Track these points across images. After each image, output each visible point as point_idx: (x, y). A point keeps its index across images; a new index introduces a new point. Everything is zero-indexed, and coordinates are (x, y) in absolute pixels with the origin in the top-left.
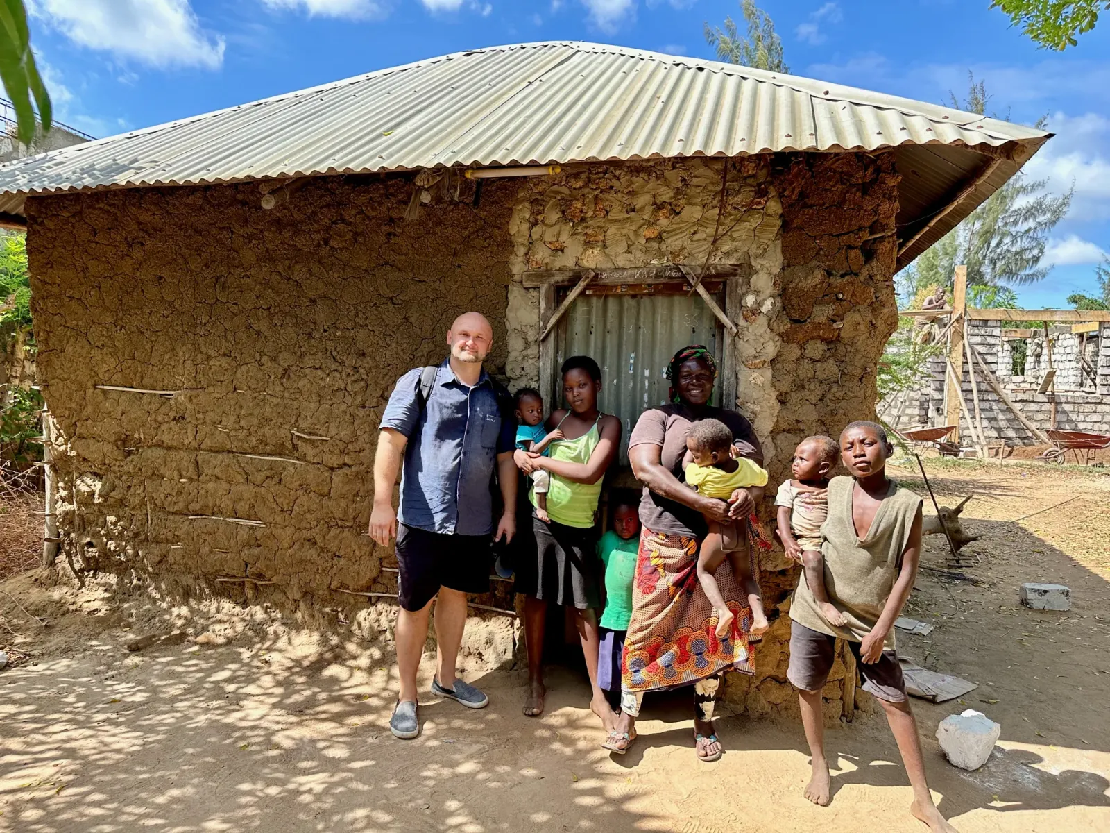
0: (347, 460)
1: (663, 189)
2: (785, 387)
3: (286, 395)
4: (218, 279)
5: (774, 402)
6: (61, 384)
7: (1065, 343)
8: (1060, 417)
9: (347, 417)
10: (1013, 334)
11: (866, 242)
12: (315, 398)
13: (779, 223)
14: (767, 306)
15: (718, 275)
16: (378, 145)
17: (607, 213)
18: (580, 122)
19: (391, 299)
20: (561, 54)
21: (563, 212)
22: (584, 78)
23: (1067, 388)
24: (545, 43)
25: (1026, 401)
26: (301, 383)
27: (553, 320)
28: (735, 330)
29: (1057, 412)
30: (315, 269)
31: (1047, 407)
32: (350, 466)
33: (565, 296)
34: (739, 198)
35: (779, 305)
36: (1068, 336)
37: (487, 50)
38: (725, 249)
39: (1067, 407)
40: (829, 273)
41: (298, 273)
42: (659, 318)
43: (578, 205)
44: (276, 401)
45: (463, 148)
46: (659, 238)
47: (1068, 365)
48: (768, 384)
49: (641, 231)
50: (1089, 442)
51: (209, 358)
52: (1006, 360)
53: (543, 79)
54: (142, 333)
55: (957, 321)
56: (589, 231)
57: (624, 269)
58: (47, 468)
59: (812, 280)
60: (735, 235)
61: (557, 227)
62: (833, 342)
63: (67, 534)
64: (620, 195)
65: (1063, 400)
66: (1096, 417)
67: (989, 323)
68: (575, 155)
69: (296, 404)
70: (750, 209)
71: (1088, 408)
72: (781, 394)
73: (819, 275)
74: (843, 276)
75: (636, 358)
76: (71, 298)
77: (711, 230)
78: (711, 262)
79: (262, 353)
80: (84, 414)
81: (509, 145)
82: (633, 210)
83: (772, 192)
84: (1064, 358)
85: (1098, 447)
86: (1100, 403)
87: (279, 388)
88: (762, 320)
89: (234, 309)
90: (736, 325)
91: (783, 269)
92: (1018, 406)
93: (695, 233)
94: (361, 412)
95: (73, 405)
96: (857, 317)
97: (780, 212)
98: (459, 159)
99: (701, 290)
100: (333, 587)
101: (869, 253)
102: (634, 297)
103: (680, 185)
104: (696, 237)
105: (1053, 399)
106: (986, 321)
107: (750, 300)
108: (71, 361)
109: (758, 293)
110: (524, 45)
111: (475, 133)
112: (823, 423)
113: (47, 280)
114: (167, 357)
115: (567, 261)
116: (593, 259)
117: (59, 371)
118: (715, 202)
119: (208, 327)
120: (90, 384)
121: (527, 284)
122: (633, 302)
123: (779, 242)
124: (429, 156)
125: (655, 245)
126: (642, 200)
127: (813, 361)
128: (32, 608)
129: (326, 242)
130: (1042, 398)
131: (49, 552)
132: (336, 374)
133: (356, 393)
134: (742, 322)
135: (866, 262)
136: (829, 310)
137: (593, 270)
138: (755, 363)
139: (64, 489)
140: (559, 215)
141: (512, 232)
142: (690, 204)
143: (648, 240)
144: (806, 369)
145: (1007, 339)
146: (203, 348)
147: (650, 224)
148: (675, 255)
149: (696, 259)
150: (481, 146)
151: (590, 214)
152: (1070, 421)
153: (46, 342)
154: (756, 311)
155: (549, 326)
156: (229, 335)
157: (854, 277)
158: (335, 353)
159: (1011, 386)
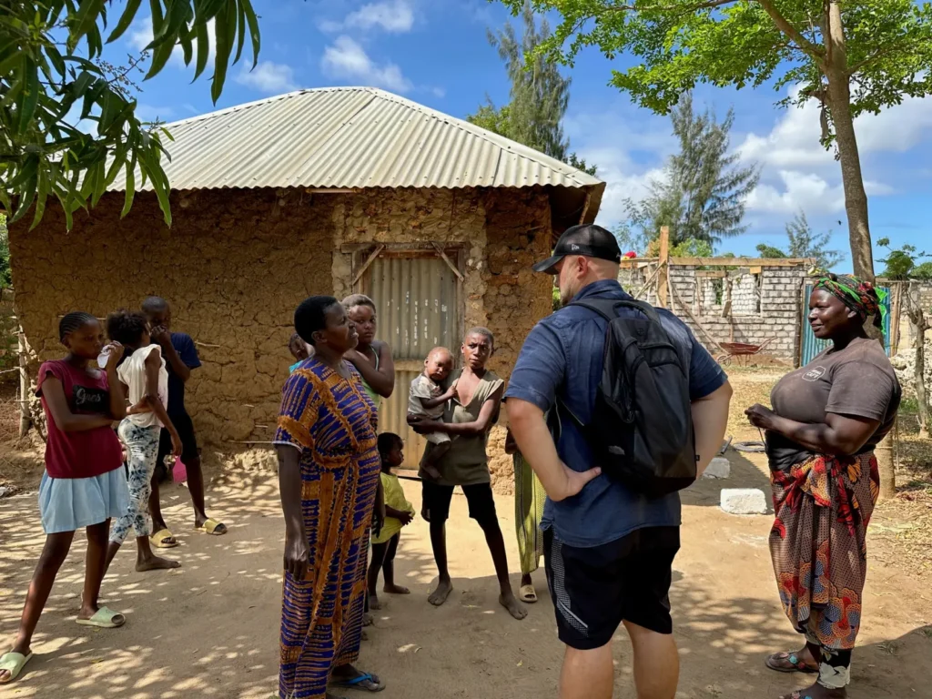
0: (233, 359)
1: (421, 199)
2: (490, 311)
3: (191, 319)
4: (144, 246)
5: (485, 318)
6: (33, 315)
7: (747, 281)
8: (737, 334)
9: (232, 332)
10: (712, 275)
11: (529, 232)
12: (210, 321)
13: (485, 220)
14: (479, 265)
15: (453, 248)
16: (252, 169)
17: (390, 211)
18: (373, 159)
19: (260, 259)
20: (366, 97)
21: (364, 210)
22: (378, 123)
23: (748, 313)
24: (355, 88)
25: (714, 323)
26: (200, 312)
27: (360, 273)
28: (462, 279)
29: (734, 330)
30: (211, 241)
31: (727, 327)
32: (233, 363)
33: (367, 258)
34: (462, 206)
35: (486, 265)
36: (748, 276)
37: (315, 90)
38: (456, 233)
39: (741, 327)
40: (510, 248)
41: (200, 243)
42: (422, 272)
43: (373, 206)
44: (183, 323)
45: (304, 174)
46: (420, 227)
47: (748, 297)
48: (481, 309)
49: (409, 222)
50: (744, 349)
51: (138, 296)
52: (710, 294)
53: (352, 121)
54: (91, 281)
55: (663, 266)
56: (380, 221)
57: (400, 243)
58: (22, 371)
59: (502, 252)
60: (461, 226)
61: (360, 219)
62: (514, 286)
63: (37, 414)
64: (396, 202)
65: (738, 322)
66: (760, 334)
67: (687, 268)
68: (368, 183)
69: (198, 325)
70: (469, 212)
71: (755, 327)
72: (488, 315)
73: (505, 249)
74: (517, 250)
75: (410, 295)
76: (40, 258)
77: (448, 223)
78: (449, 240)
79: (175, 294)
80: (50, 334)
81: (330, 174)
82: (405, 210)
83: (480, 203)
84: (746, 292)
85: (750, 353)
86: (763, 323)
87: (186, 314)
88: (477, 273)
89: (156, 265)
90: (464, 276)
91: (487, 245)
92: (706, 327)
93: (440, 224)
94: (240, 329)
95: (42, 328)
96: (525, 272)
97: (485, 214)
98: (302, 183)
99: (444, 256)
100: (223, 439)
101: (531, 237)
102: (408, 259)
103: (430, 197)
104: (440, 226)
105: (732, 322)
106: (684, 266)
107: (470, 262)
108: (40, 299)
109: (474, 258)
110: (341, 88)
111: (311, 163)
112: (510, 330)
113: (23, 246)
114: (110, 296)
115: (368, 238)
116: (383, 237)
117: (31, 306)
118: (450, 207)
119: (139, 277)
120: (54, 315)
121: (343, 252)
122: (408, 262)
123: (485, 230)
124: (284, 179)
125: (418, 231)
126: (410, 204)
127: (505, 296)
128: (16, 462)
129: (217, 225)
130: (723, 320)
131: (24, 425)
132: (225, 306)
133: (237, 317)
134: (466, 275)
135: (530, 242)
136: (511, 268)
137: (383, 243)
138: (473, 297)
139: (35, 384)
140: (362, 212)
141: (334, 221)
142: (436, 208)
143: (414, 227)
144: (501, 300)
145: (709, 278)
146: (135, 291)
147: (414, 218)
148: (429, 236)
149: (440, 238)
150: (314, 174)
151: (380, 211)
152: (743, 337)
153: (22, 287)
154: (473, 268)
155: (358, 277)
156: (153, 282)
157: (522, 251)
158: (223, 293)
159: (712, 313)
